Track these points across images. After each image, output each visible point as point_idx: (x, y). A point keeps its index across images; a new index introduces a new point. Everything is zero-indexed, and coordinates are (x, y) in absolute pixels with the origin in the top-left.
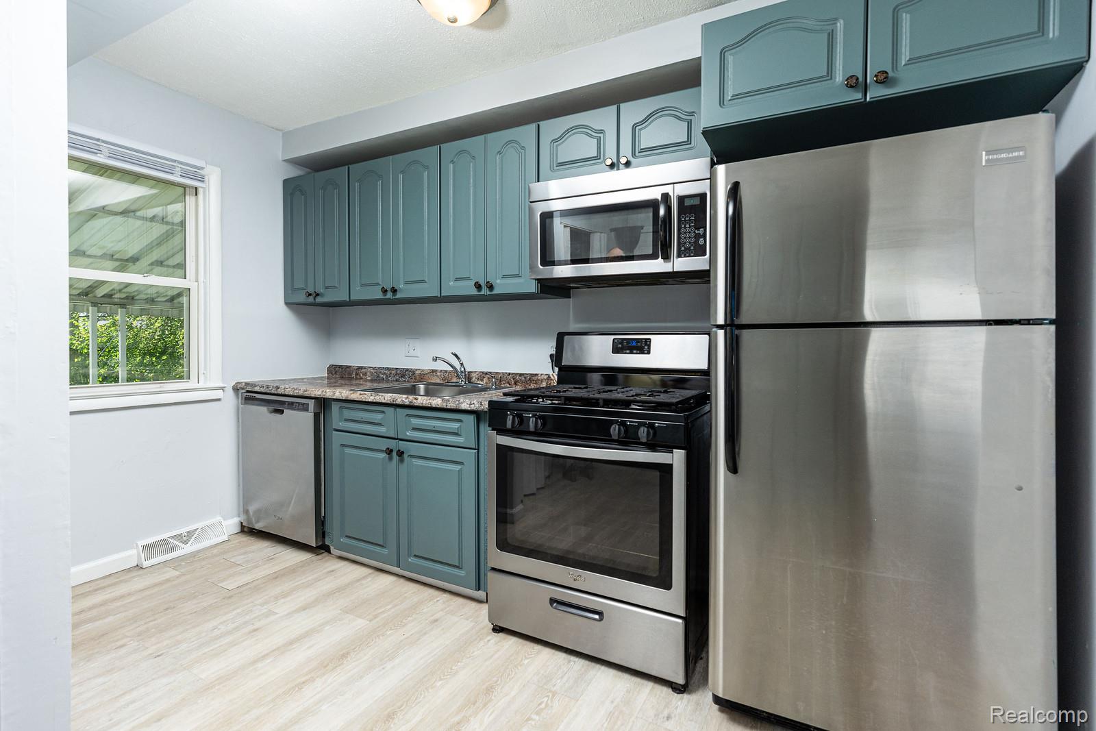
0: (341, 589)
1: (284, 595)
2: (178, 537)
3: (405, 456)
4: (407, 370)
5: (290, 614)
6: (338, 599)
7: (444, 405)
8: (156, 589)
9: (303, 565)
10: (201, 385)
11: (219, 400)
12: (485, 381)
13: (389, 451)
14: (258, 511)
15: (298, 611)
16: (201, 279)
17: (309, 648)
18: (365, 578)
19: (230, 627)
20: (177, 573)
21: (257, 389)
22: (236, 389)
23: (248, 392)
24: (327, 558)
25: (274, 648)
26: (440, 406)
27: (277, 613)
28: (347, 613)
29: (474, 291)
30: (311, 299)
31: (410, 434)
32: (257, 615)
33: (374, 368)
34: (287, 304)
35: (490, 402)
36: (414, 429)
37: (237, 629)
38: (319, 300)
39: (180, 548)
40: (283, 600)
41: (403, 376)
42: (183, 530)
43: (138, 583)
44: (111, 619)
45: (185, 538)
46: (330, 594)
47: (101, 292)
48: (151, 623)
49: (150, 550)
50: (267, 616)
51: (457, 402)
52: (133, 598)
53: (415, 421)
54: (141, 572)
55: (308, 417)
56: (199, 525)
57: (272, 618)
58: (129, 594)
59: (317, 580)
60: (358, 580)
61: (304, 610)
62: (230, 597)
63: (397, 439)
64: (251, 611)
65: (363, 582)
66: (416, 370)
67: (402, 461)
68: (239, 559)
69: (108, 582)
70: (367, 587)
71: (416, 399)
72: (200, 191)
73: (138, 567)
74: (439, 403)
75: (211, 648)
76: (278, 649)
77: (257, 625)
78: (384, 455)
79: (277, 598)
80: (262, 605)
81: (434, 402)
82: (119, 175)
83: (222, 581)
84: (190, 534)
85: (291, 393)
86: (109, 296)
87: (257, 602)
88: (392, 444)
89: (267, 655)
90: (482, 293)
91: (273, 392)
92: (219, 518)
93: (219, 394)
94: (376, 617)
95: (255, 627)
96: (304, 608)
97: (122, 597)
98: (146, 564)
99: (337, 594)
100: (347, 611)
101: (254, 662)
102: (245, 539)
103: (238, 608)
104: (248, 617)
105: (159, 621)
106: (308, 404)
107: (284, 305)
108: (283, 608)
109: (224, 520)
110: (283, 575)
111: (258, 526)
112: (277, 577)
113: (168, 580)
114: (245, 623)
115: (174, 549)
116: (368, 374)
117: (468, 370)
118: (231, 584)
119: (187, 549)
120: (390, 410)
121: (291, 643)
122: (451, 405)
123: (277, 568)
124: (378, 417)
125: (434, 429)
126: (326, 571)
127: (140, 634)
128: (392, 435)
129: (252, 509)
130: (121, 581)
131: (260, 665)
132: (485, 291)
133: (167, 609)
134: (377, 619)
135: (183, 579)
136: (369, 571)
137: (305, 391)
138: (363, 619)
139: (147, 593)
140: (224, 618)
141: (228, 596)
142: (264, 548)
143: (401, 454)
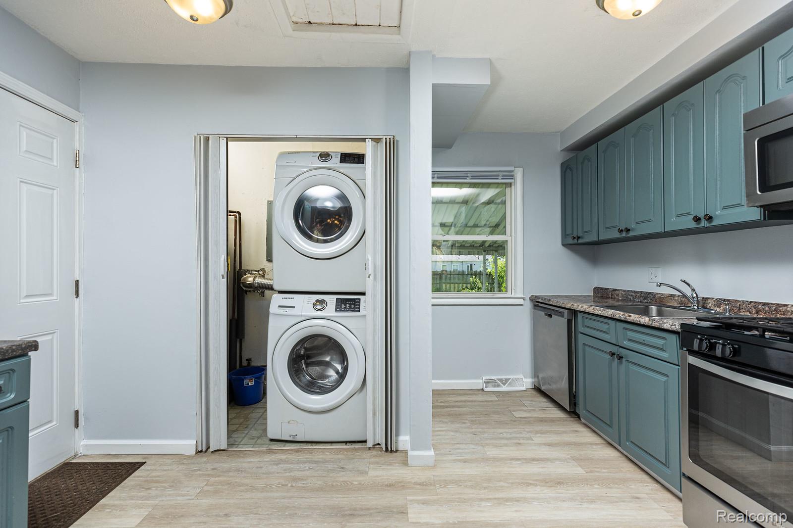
0: (577, 444)
1: (542, 432)
2: (501, 380)
3: (624, 360)
4: (650, 293)
5: (540, 444)
6: (571, 449)
7: (650, 323)
8: (485, 403)
9: (560, 420)
10: (513, 295)
11: (522, 305)
12: (722, 308)
13: (613, 354)
14: (543, 378)
15: (545, 444)
16: (513, 234)
17: (542, 468)
18: (596, 444)
19: (509, 436)
20: (497, 399)
21: (540, 300)
22: (531, 299)
23: (537, 302)
24: (576, 420)
25: (525, 457)
26: (646, 324)
27: (533, 440)
28: (574, 460)
29: (693, 225)
30: (575, 241)
31: (626, 343)
32: (523, 436)
33: (624, 291)
34: (563, 245)
35: (682, 325)
36: (629, 340)
37: (510, 438)
38: (580, 241)
39: (501, 387)
40: (539, 435)
41: (646, 298)
42: (503, 377)
43: (480, 398)
44: (465, 409)
45: (505, 382)
46: (569, 444)
47: (487, 245)
48: (478, 418)
49: (490, 383)
50: (528, 439)
51: (661, 322)
52: (476, 404)
53: (630, 334)
54: (483, 393)
55: (564, 321)
56: (511, 377)
57: (530, 442)
58: (475, 401)
59: (565, 432)
60: (591, 444)
61: (549, 446)
62: (515, 421)
63: (618, 346)
64: (521, 433)
65: (594, 447)
66: (657, 294)
67: (621, 363)
68: (527, 403)
69: (470, 392)
70: (595, 451)
71: (630, 316)
72: (513, 184)
73: (483, 390)
74: (646, 321)
75: (496, 442)
76: (526, 459)
77: (522, 441)
78: (608, 357)
79: (537, 432)
80: (528, 432)
81: (642, 320)
82: (481, 185)
83: (514, 411)
84: (507, 380)
85: (556, 304)
86: (489, 246)
87: (526, 430)
88: (614, 349)
89: (520, 459)
90: (702, 225)
91: (547, 302)
92: (521, 376)
93: (521, 302)
94: (591, 472)
95: (519, 442)
96: (549, 445)
97: (472, 401)
98: (486, 389)
99: (573, 446)
100: (574, 459)
101: (512, 459)
102: (534, 393)
103: (516, 428)
104: (518, 435)
105: (481, 418)
106: (564, 312)
107: (561, 245)
108: (538, 439)
109: (525, 378)
110: (546, 421)
111: (543, 388)
112: (542, 421)
113: (491, 401)
114: (516, 438)
115: (499, 386)
116: (620, 295)
117: (701, 295)
118: (518, 415)
119: (504, 388)
120: (612, 323)
121: (534, 460)
122: (655, 324)
123: (544, 416)
124: (604, 327)
125: (644, 342)
126: (572, 429)
127: (472, 421)
128: (615, 343)
129: (541, 376)
130: (475, 394)
131: (514, 462)
132: (704, 224)
133: (486, 415)
134: (592, 474)
135: (498, 403)
136: (603, 442)
137: (563, 304)
138: (582, 469)
139: (482, 403)
140: (507, 430)
141: (514, 420)
142: (543, 402)
143: (620, 358)
